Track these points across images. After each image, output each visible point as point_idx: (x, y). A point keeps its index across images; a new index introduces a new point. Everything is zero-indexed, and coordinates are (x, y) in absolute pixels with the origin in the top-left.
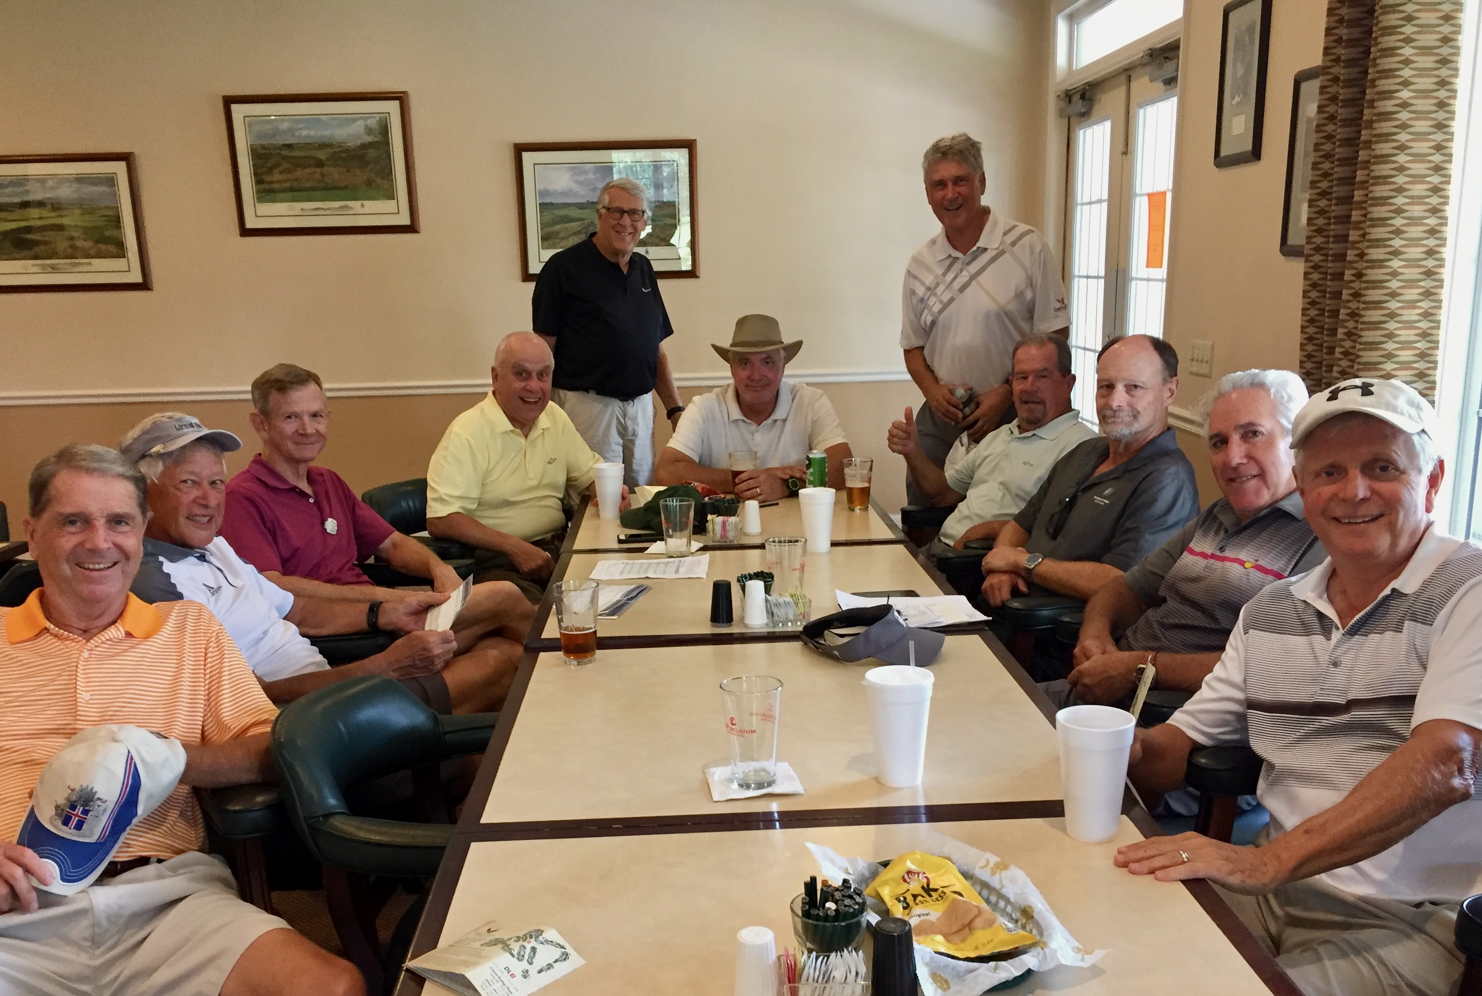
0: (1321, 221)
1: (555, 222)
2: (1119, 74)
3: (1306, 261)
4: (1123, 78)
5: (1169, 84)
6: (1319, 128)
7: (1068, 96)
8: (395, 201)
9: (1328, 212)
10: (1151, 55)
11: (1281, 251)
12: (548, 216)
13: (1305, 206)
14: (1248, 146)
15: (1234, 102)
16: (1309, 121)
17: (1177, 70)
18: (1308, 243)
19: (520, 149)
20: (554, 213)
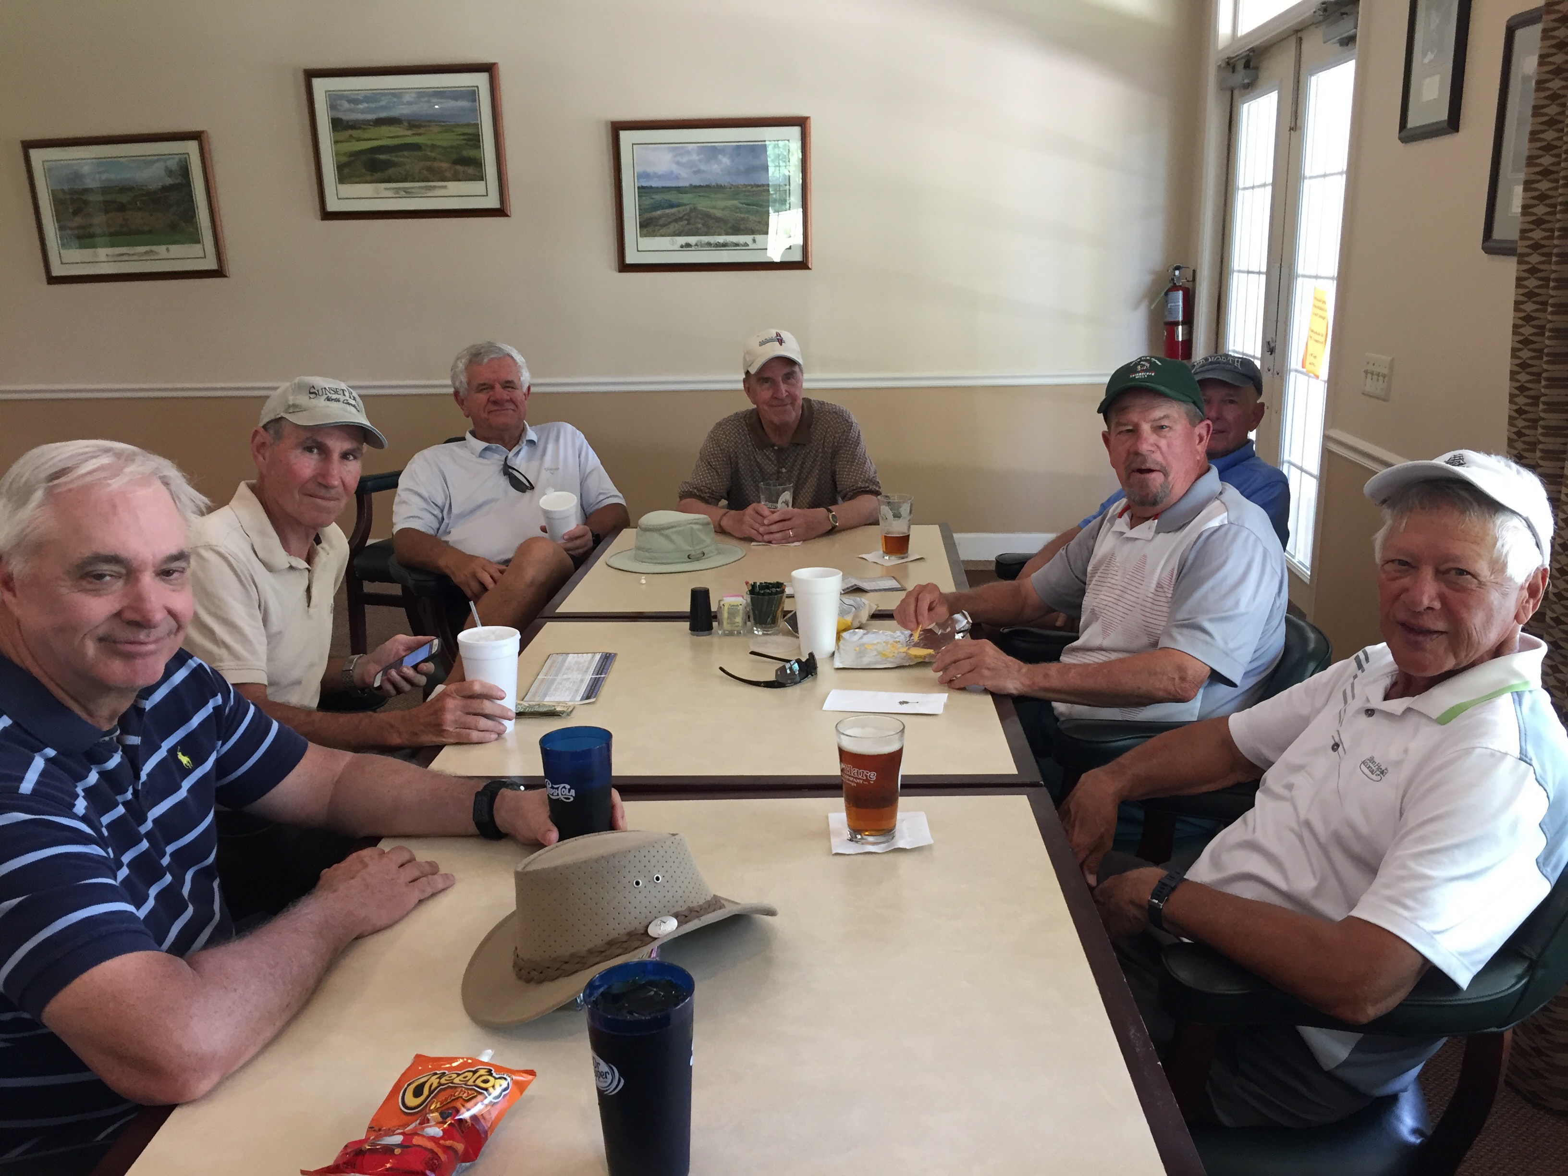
0: (1540, 210)
1: (656, 207)
2: (1289, 36)
3: (1519, 263)
4: (1293, 42)
5: (1347, 44)
6: (1541, 84)
7: (1230, 65)
8: (484, 183)
9: (1551, 197)
10: (1325, 10)
11: (1483, 248)
12: (647, 201)
13: (1519, 190)
14: (1443, 115)
15: (1426, 60)
16: (1526, 79)
17: (1356, 28)
18: (1522, 238)
19: (617, 128)
20: (653, 197)
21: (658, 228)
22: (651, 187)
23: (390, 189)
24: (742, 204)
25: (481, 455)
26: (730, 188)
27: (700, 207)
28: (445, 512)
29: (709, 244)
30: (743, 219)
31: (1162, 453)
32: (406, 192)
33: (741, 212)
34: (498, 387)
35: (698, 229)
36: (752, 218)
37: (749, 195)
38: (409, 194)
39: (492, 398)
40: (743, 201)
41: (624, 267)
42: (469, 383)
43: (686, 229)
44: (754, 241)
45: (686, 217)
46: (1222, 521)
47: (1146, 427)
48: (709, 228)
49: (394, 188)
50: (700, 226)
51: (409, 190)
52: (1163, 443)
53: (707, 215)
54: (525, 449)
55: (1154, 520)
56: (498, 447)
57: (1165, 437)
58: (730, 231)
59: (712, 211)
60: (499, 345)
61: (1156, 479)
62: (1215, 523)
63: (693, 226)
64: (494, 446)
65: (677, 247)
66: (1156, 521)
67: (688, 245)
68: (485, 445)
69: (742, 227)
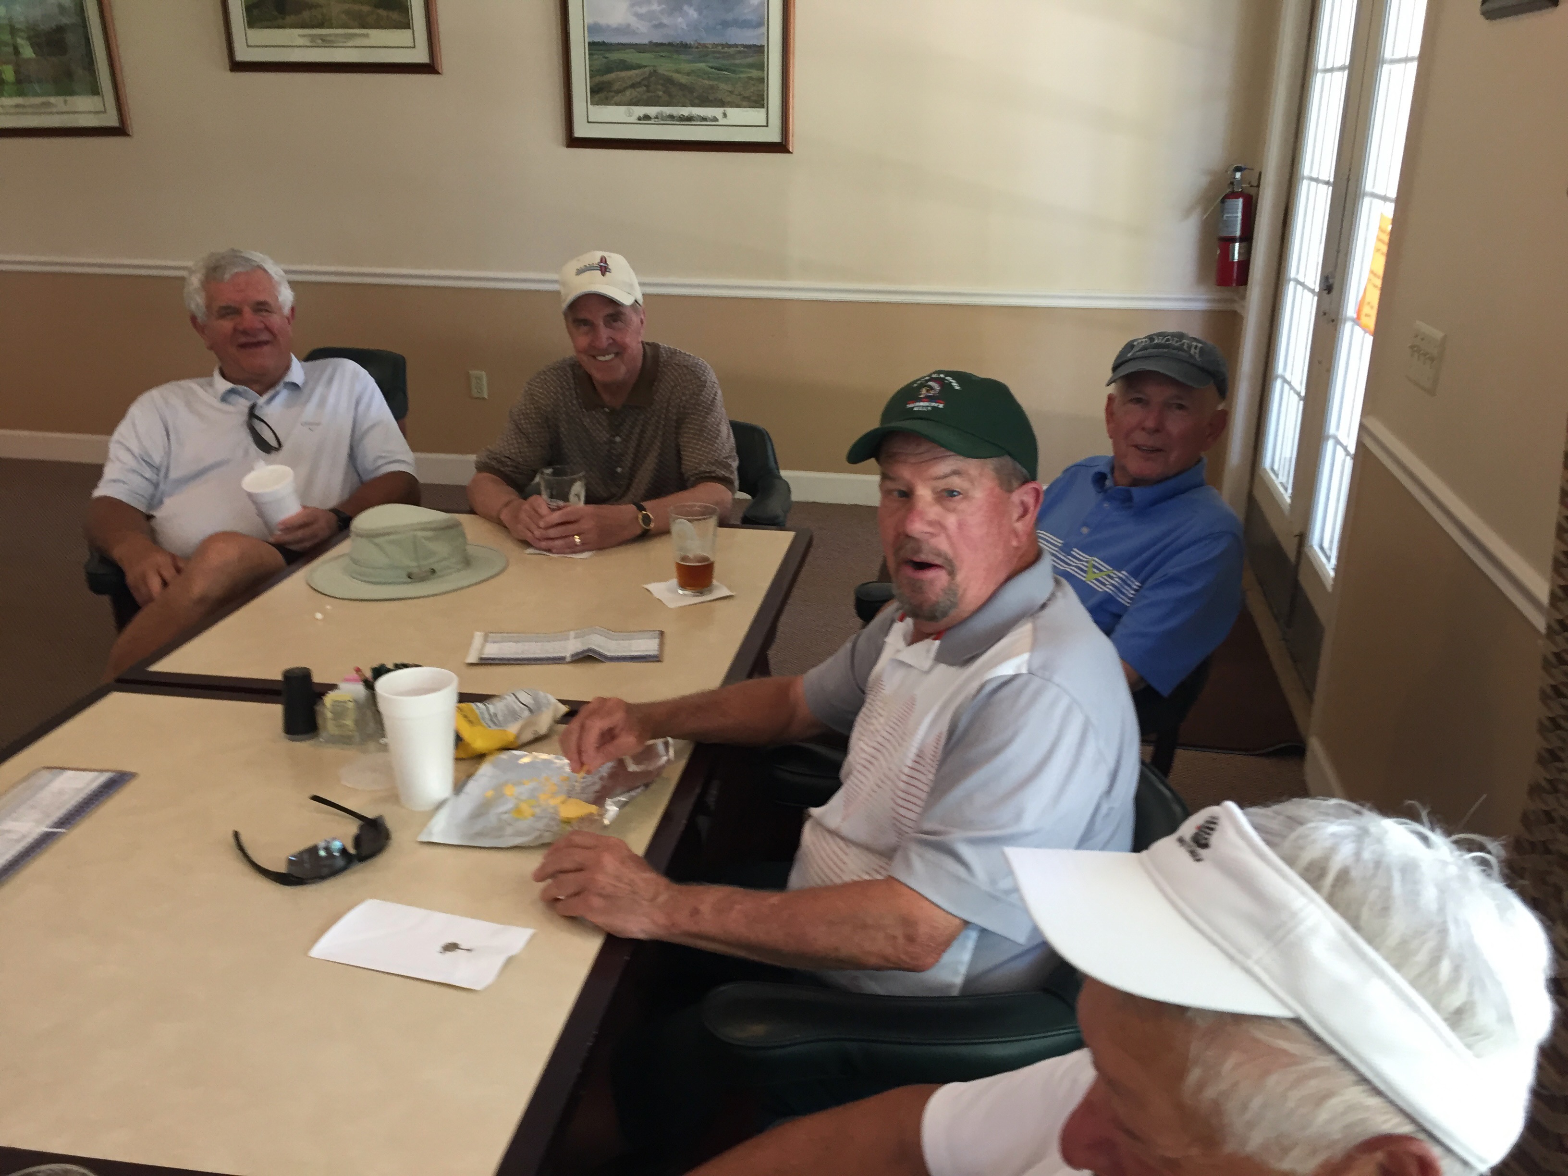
1: (612, 68)
8: (410, 31)
12: (599, 61)
20: (607, 55)
21: (612, 94)
22: (604, 43)
23: (304, 36)
24: (712, 68)
25: (224, 399)
26: (697, 48)
27: (661, 71)
28: (162, 473)
29: (671, 117)
30: (712, 87)
31: (949, 537)
32: (323, 40)
33: (709, 79)
34: (247, 311)
35: (659, 97)
36: (722, 86)
37: (718, 58)
38: (326, 42)
39: (240, 328)
40: (711, 65)
41: (574, 142)
42: (209, 307)
43: (645, 97)
44: (725, 115)
45: (645, 82)
46: (1019, 667)
47: (924, 493)
48: (670, 95)
49: (310, 35)
50: (661, 93)
51: (328, 38)
52: (951, 521)
53: (670, 81)
54: (284, 394)
55: (935, 639)
56: (246, 390)
57: (953, 511)
58: (697, 101)
59: (677, 77)
60: (248, 255)
61: (938, 579)
62: (1007, 669)
63: (652, 94)
64: (241, 388)
65: (633, 119)
66: (937, 642)
67: (647, 117)
68: (229, 385)
69: (711, 98)
